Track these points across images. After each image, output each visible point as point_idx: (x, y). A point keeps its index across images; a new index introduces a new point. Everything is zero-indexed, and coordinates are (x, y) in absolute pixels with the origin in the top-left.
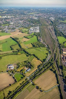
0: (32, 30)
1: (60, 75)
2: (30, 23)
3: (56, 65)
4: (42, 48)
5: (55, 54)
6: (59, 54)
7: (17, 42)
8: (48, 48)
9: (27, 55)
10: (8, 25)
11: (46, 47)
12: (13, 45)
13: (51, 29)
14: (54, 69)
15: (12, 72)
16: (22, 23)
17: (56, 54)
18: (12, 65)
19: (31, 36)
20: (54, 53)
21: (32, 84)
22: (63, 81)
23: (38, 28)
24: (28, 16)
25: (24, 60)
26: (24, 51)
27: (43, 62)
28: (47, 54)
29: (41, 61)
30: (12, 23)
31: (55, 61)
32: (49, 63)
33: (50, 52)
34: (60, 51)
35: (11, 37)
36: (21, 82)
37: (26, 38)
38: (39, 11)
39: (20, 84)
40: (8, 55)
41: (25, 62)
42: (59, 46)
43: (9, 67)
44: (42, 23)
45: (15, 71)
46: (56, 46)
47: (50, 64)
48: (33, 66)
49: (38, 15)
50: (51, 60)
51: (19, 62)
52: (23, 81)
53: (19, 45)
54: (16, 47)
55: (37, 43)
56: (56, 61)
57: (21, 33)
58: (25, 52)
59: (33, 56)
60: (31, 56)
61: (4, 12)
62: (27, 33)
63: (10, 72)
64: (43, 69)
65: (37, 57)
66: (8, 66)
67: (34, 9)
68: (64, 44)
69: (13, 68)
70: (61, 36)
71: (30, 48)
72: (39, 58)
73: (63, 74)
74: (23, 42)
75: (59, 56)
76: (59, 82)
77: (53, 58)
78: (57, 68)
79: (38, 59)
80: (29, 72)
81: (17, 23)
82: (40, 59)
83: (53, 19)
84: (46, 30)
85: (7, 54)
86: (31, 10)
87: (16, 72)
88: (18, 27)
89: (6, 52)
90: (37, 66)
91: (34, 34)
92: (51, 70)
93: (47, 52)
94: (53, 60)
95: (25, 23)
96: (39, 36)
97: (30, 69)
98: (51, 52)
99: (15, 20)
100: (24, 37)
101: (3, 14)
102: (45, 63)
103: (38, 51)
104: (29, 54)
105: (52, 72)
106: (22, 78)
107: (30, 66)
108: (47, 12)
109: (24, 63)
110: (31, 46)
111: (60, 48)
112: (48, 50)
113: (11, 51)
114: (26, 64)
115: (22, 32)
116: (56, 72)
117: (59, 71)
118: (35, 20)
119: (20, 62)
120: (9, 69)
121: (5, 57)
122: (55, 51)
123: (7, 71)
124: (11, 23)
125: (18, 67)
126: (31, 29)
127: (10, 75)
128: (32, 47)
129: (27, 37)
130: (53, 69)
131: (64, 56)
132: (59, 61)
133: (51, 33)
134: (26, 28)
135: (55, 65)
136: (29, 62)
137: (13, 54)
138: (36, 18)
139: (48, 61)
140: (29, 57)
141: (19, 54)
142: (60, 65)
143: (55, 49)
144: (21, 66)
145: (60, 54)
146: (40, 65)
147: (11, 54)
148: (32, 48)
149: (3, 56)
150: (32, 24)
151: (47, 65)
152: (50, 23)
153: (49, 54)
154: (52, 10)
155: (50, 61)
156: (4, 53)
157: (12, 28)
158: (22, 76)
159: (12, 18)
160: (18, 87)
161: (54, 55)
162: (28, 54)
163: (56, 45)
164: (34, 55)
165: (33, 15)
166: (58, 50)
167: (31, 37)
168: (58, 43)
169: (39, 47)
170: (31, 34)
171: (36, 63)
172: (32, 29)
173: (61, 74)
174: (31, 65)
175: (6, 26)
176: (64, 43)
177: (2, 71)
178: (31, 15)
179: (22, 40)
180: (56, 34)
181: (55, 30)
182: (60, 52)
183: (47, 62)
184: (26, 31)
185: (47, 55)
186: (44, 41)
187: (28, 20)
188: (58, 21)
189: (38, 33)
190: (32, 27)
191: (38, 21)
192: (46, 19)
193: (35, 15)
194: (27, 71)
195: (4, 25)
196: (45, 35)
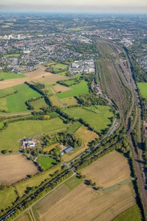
0: (77, 67)
1: (139, 161)
2: (71, 52)
3: (131, 142)
4: (98, 106)
5: (130, 119)
6: (140, 120)
7: (41, 93)
8: (115, 106)
9: (66, 120)
10: (18, 55)
11: (109, 104)
12: (32, 100)
13: (122, 65)
14: (125, 147)
15: (33, 153)
16: (51, 51)
17: (132, 119)
18: (31, 140)
19: (73, 82)
20: (127, 118)
21: (77, 177)
22: (144, 171)
23: (91, 62)
24: (67, 35)
25: (59, 131)
26: (58, 111)
27: (100, 136)
28: (111, 119)
29: (98, 134)
30: (29, 52)
31: (129, 133)
32: (114, 138)
33: (118, 115)
34: (142, 113)
35: (26, 83)
36: (52, 172)
37: (61, 84)
38: (94, 23)
39: (51, 175)
40: (20, 120)
41: (60, 134)
42: (140, 104)
43: (24, 144)
44: (101, 53)
45: (38, 151)
46: (133, 104)
47: (116, 139)
48: (77, 142)
49: (91, 34)
50: (120, 132)
51: (46, 134)
52: (56, 170)
53: (47, 101)
54: (39, 105)
55: (88, 95)
56: (131, 134)
57: (49, 74)
58: (61, 114)
59: (78, 123)
60: (75, 123)
61: (7, 26)
62: (64, 73)
63: (28, 152)
64: (102, 148)
65: (87, 125)
66: (22, 141)
67: (81, 19)
69: (34, 145)
70: (145, 81)
71: (72, 106)
72: (91, 127)
73: (144, 159)
74: (54, 93)
75: (140, 123)
76: (136, 174)
77: (123, 128)
78: (133, 148)
79: (91, 129)
80: (70, 154)
81: (40, 51)
82: (95, 129)
83: (128, 42)
84: (110, 68)
86: (74, 21)
87: (40, 152)
88: (44, 59)
89: (17, 115)
90: (86, 144)
91: (81, 77)
92: (119, 151)
93: (111, 115)
94: (125, 130)
95: (60, 51)
96: (93, 81)
97: (71, 148)
98: (121, 114)
99: (35, 46)
100: (58, 82)
101: (4, 29)
102: (106, 136)
103: (90, 113)
104: (70, 120)
105: (121, 155)
106: (54, 164)
107: (72, 142)
108: (115, 26)
109: (58, 136)
110: (75, 102)
111: (141, 108)
112: (114, 112)
113: (29, 112)
114: (62, 139)
115: (53, 72)
116: (131, 154)
117: (137, 153)
118: (83, 44)
119: (49, 134)
120: (25, 148)
121: (15, 124)
122: (130, 113)
123: (21, 152)
124: (25, 52)
125: (45, 144)
126: (74, 65)
127: (28, 159)
128: (77, 104)
129: (65, 83)
130: (123, 148)
132: (139, 133)
133: (122, 75)
134: (62, 63)
135: (128, 141)
136: (68, 135)
137: (32, 119)
138: (87, 41)
139: (112, 133)
140: (68, 125)
141: (46, 119)
142: (140, 141)
143: (131, 110)
144: (51, 141)
145: (142, 119)
146: (93, 141)
147: (29, 119)
148: (76, 106)
149: (11, 122)
150: (76, 54)
151: (109, 141)
152: (120, 52)
153: (115, 120)
154: (128, 22)
155: (118, 134)
156: (12, 115)
157: (28, 61)
158: (55, 161)
159: (27, 39)
160: (45, 180)
161: (127, 121)
162: (66, 117)
163: (133, 102)
165: (78, 33)
166: (138, 111)
167: (74, 84)
168: (138, 96)
169: (93, 104)
170: (75, 77)
171: (85, 136)
172: (75, 64)
173: (141, 159)
174: (74, 141)
175: (14, 57)
177: (10, 152)
178: (74, 32)
179: (53, 90)
180: (134, 78)
181: (132, 68)
182: (142, 116)
183: (111, 135)
184: (61, 71)
185: (112, 121)
186: (105, 93)
187: (68, 44)
188: (142, 48)
189: (91, 74)
190: (76, 62)
191: (92, 47)
192: (110, 43)
193: (83, 34)
194: (65, 152)
195: (8, 56)
196: (109, 80)
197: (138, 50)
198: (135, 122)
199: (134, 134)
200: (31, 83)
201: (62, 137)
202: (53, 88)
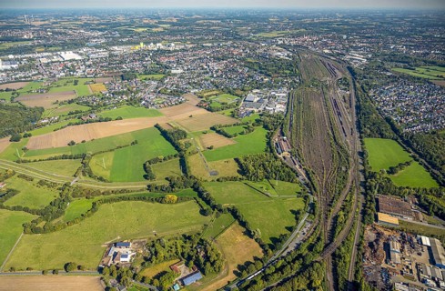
0: (255, 100)
2: (252, 73)
3: (330, 277)
4: (277, 183)
5: (336, 218)
6: (358, 223)
7: (177, 148)
9: (206, 207)
10: (161, 76)
11: (299, 179)
12: (156, 160)
13: (340, 101)
15: (119, 279)
16: (217, 72)
17: (340, 220)
18: (127, 245)
19: (241, 129)
20: (332, 215)
23: (282, 94)
24: (251, 44)
25: (186, 231)
26: (196, 187)
27: (265, 252)
29: (262, 246)
30: (180, 71)
31: (328, 255)
32: (297, 258)
33: (313, 206)
34: (364, 205)
35: (156, 126)
37: (218, 132)
38: (301, 25)
40: (123, 199)
41: (187, 238)
42: (364, 184)
43: (111, 254)
44: (304, 76)
45: (131, 273)
46: (349, 184)
47: (297, 266)
48: (212, 264)
49: (293, 43)
50: (311, 248)
51: (160, 236)
53: (183, 163)
54: (168, 170)
55: (261, 157)
56: (334, 255)
57: (203, 111)
58: (200, 194)
59: (227, 217)
60: (222, 216)
61: (160, 30)
62: (228, 112)
63: (111, 274)
64: (261, 286)
65: (243, 224)
66: (110, 246)
67: (281, 19)
68: (390, 176)
69: (128, 260)
70: (382, 136)
71: (226, 179)
72: (251, 229)
74: (201, 148)
75: (357, 231)
77: (319, 239)
79: (249, 233)
80: (192, 289)
81: (198, 70)
82: (259, 233)
83: (358, 59)
84: (315, 105)
85: (123, 196)
86: (269, 22)
87: (134, 277)
88: (200, 85)
89: (121, 187)
90: (233, 267)
91: (258, 121)
93: (299, 205)
94: (321, 246)
95: (233, 70)
96: (279, 130)
97: (199, 276)
98: (318, 205)
99: (193, 61)
100: (213, 129)
101: (153, 34)
102: (278, 254)
103: (257, 196)
104: (214, 207)
107: (202, 262)
108: (338, 31)
109: (180, 243)
110: (233, 169)
111: (365, 194)
112: (306, 197)
113: (143, 185)
114: (187, 250)
115: (209, 109)
118: (276, 61)
119: (166, 235)
120: (111, 262)
121: (111, 207)
122: (339, 204)
123: (100, 270)
124: (173, 71)
125: (150, 259)
126: (250, 96)
128: (237, 174)
129: (225, 130)
131: (379, 235)
132: (350, 257)
133: (336, 121)
134: (230, 92)
135: (322, 275)
136: (202, 242)
137: (144, 199)
138: (283, 55)
139: (291, 248)
140: (208, 219)
141: (170, 202)
142: (351, 278)
143: (342, 197)
144: (162, 253)
145: (363, 221)
146: (248, 264)
147: (139, 199)
148: (234, 179)
149: (106, 201)
150: (258, 78)
152: (340, 75)
153: (304, 217)
154: (364, 24)
155: (304, 251)
156: (113, 188)
157: (174, 88)
159: (183, 50)
161: (330, 221)
162: (208, 202)
163: (350, 180)
164: (234, 212)
165: (272, 41)
166: (357, 200)
167: (242, 133)
168: (361, 167)
169: (267, 178)
170: (246, 119)
171: (235, 249)
172: (253, 96)
174: (207, 258)
175: (153, 79)
176: (392, 171)
177: (79, 267)
178: (265, 40)
179: (201, 142)
180: (359, 128)
181: (358, 108)
182: (364, 213)
183: (289, 253)
184: (225, 106)
185: (297, 219)
186: (296, 154)
187: (249, 60)
188: (385, 69)
189: (278, 117)
190: (255, 91)
191: (290, 65)
192: (325, 60)
193: (280, 42)
194: (183, 284)
195: (144, 77)
196: (308, 128)
197: (375, 74)
198: (347, 227)
199: (340, 257)
200: (165, 128)
201: (188, 245)
202: (201, 139)
